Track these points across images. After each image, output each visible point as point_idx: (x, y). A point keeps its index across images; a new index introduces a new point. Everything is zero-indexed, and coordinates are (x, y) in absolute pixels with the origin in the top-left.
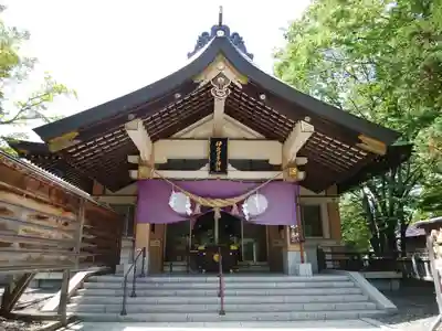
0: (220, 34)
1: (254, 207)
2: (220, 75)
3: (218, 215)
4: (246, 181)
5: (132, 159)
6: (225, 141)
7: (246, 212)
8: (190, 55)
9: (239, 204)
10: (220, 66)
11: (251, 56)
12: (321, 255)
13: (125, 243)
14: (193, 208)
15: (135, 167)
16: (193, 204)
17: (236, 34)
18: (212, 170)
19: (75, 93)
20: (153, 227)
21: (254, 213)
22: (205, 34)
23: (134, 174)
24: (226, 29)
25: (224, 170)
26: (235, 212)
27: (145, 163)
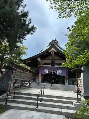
1: (59, 72)
2: (53, 50)
3: (52, 73)
4: (57, 67)
5: (38, 63)
7: (57, 73)
8: (48, 46)
9: (56, 72)
10: (53, 48)
12: (73, 82)
13: (37, 77)
14: (48, 72)
15: (39, 64)
16: (48, 71)
18: (52, 65)
19: (27, 49)
20: (42, 75)
21: (59, 73)
22: (50, 42)
23: (38, 65)
24: (54, 41)
25: (54, 65)
26: (55, 73)
27: (40, 64)
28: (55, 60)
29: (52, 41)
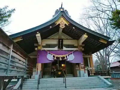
0: (62, 10)
4: (68, 51)
5: (35, 45)
6: (62, 40)
8: (53, 16)
10: (62, 19)
11: (70, 16)
14: (54, 59)
15: (37, 47)
17: (66, 10)
18: (59, 48)
20: (42, 64)
22: (57, 10)
23: (36, 49)
24: (63, 9)
25: (62, 48)
26: (65, 58)
27: (40, 46)
28: (64, 40)
29: (60, 9)
